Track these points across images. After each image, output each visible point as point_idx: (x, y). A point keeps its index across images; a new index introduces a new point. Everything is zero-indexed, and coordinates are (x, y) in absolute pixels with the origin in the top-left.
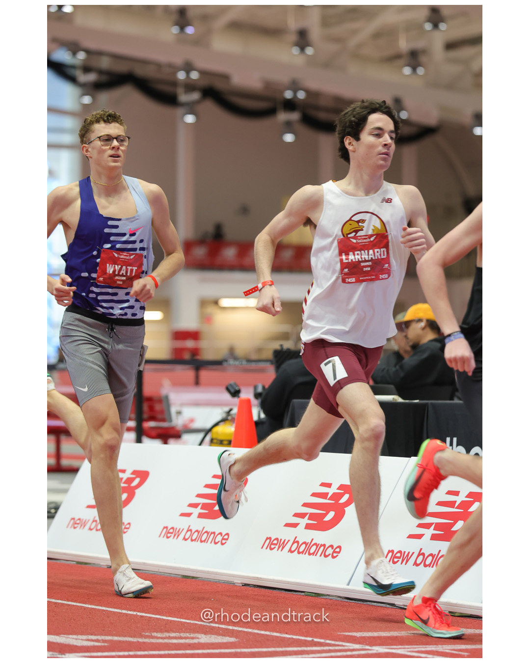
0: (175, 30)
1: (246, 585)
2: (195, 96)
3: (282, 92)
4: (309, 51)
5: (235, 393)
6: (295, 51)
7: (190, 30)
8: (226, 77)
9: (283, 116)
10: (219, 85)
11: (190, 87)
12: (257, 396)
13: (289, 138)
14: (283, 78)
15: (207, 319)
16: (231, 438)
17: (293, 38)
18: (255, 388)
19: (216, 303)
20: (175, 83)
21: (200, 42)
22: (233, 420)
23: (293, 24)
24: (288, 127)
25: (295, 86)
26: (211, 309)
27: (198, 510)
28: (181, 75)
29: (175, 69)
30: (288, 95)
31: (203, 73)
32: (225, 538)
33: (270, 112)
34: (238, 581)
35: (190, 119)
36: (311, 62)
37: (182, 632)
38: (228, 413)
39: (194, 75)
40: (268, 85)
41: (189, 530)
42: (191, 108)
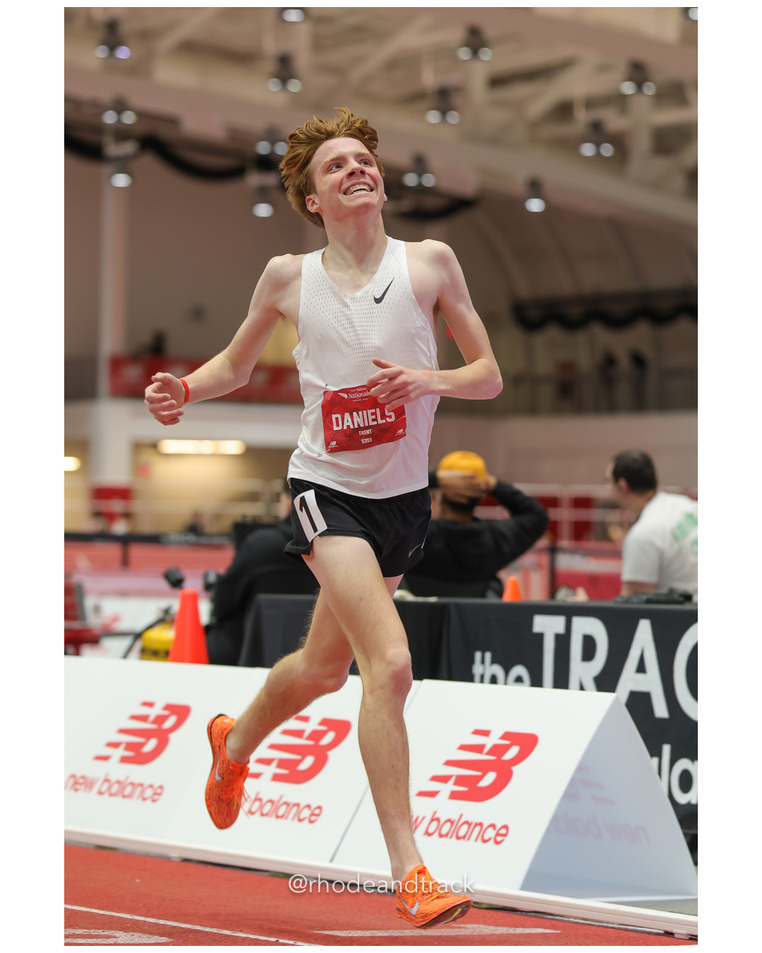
0: (101, 52)
1: (186, 860)
2: (129, 148)
3: (253, 144)
4: (294, 86)
5: (176, 583)
6: (274, 85)
7: (123, 53)
8: (173, 122)
9: (255, 179)
10: (164, 132)
11: (122, 134)
12: (208, 587)
13: (263, 210)
14: (256, 124)
15: (141, 470)
16: (170, 647)
17: (270, 66)
18: (206, 576)
19: (154, 446)
20: (100, 129)
21: (137, 69)
22: (172, 622)
23: (271, 46)
24: (263, 195)
25: (272, 136)
26: (147, 456)
27: (120, 752)
28: (110, 118)
29: (101, 108)
30: (263, 148)
31: (142, 115)
32: (158, 792)
33: (236, 173)
34: (175, 855)
35: (121, 180)
36: (296, 100)
37: (92, 928)
38: (167, 611)
39: (129, 118)
40: (235, 133)
41: (107, 780)
42: (123, 165)
